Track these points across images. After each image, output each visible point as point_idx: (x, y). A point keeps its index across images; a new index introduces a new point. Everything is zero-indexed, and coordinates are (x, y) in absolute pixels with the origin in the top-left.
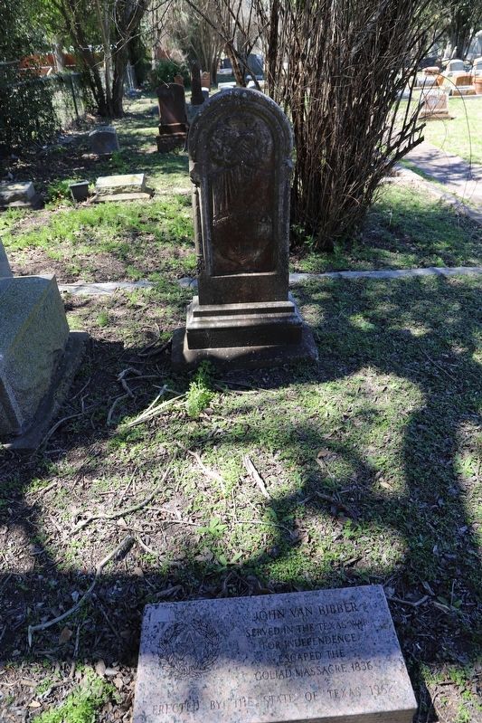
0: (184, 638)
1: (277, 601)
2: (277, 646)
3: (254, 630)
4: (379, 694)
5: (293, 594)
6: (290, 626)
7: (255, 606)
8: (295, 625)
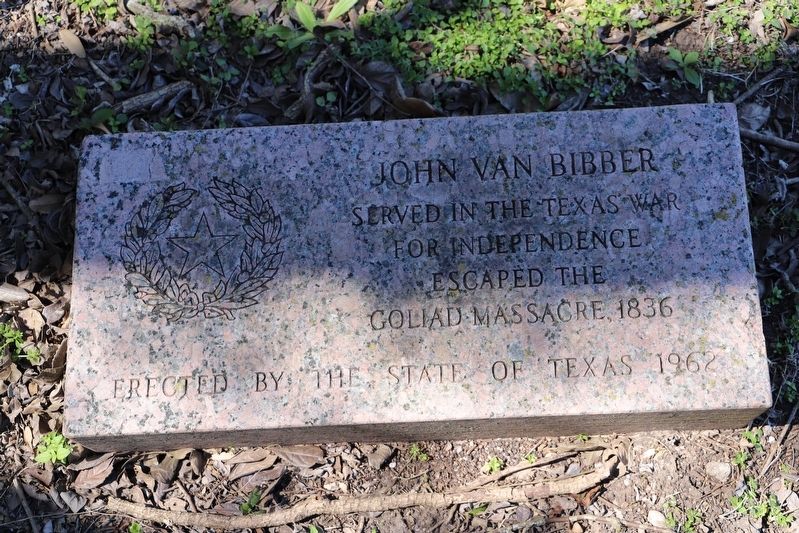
0: (189, 224)
1: (438, 135)
2: (431, 249)
3: (372, 209)
4: (679, 372)
5: (484, 120)
6: (468, 202)
7: (380, 148)
8: (482, 200)
